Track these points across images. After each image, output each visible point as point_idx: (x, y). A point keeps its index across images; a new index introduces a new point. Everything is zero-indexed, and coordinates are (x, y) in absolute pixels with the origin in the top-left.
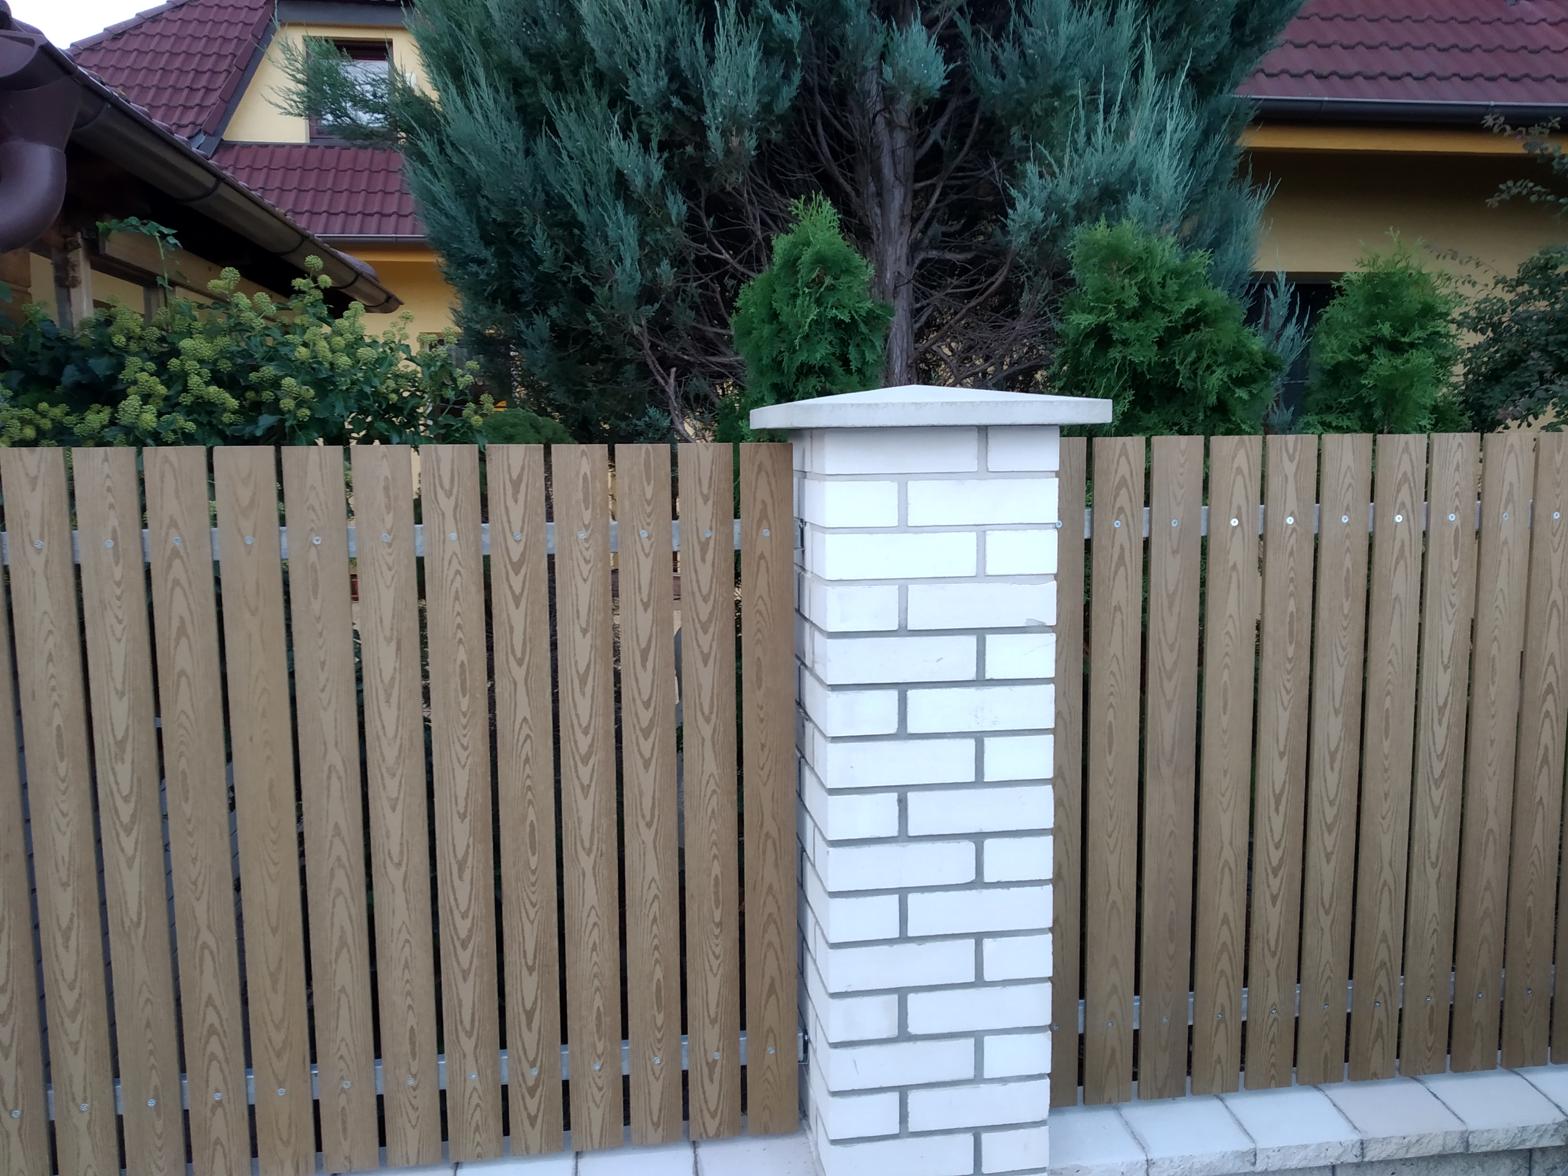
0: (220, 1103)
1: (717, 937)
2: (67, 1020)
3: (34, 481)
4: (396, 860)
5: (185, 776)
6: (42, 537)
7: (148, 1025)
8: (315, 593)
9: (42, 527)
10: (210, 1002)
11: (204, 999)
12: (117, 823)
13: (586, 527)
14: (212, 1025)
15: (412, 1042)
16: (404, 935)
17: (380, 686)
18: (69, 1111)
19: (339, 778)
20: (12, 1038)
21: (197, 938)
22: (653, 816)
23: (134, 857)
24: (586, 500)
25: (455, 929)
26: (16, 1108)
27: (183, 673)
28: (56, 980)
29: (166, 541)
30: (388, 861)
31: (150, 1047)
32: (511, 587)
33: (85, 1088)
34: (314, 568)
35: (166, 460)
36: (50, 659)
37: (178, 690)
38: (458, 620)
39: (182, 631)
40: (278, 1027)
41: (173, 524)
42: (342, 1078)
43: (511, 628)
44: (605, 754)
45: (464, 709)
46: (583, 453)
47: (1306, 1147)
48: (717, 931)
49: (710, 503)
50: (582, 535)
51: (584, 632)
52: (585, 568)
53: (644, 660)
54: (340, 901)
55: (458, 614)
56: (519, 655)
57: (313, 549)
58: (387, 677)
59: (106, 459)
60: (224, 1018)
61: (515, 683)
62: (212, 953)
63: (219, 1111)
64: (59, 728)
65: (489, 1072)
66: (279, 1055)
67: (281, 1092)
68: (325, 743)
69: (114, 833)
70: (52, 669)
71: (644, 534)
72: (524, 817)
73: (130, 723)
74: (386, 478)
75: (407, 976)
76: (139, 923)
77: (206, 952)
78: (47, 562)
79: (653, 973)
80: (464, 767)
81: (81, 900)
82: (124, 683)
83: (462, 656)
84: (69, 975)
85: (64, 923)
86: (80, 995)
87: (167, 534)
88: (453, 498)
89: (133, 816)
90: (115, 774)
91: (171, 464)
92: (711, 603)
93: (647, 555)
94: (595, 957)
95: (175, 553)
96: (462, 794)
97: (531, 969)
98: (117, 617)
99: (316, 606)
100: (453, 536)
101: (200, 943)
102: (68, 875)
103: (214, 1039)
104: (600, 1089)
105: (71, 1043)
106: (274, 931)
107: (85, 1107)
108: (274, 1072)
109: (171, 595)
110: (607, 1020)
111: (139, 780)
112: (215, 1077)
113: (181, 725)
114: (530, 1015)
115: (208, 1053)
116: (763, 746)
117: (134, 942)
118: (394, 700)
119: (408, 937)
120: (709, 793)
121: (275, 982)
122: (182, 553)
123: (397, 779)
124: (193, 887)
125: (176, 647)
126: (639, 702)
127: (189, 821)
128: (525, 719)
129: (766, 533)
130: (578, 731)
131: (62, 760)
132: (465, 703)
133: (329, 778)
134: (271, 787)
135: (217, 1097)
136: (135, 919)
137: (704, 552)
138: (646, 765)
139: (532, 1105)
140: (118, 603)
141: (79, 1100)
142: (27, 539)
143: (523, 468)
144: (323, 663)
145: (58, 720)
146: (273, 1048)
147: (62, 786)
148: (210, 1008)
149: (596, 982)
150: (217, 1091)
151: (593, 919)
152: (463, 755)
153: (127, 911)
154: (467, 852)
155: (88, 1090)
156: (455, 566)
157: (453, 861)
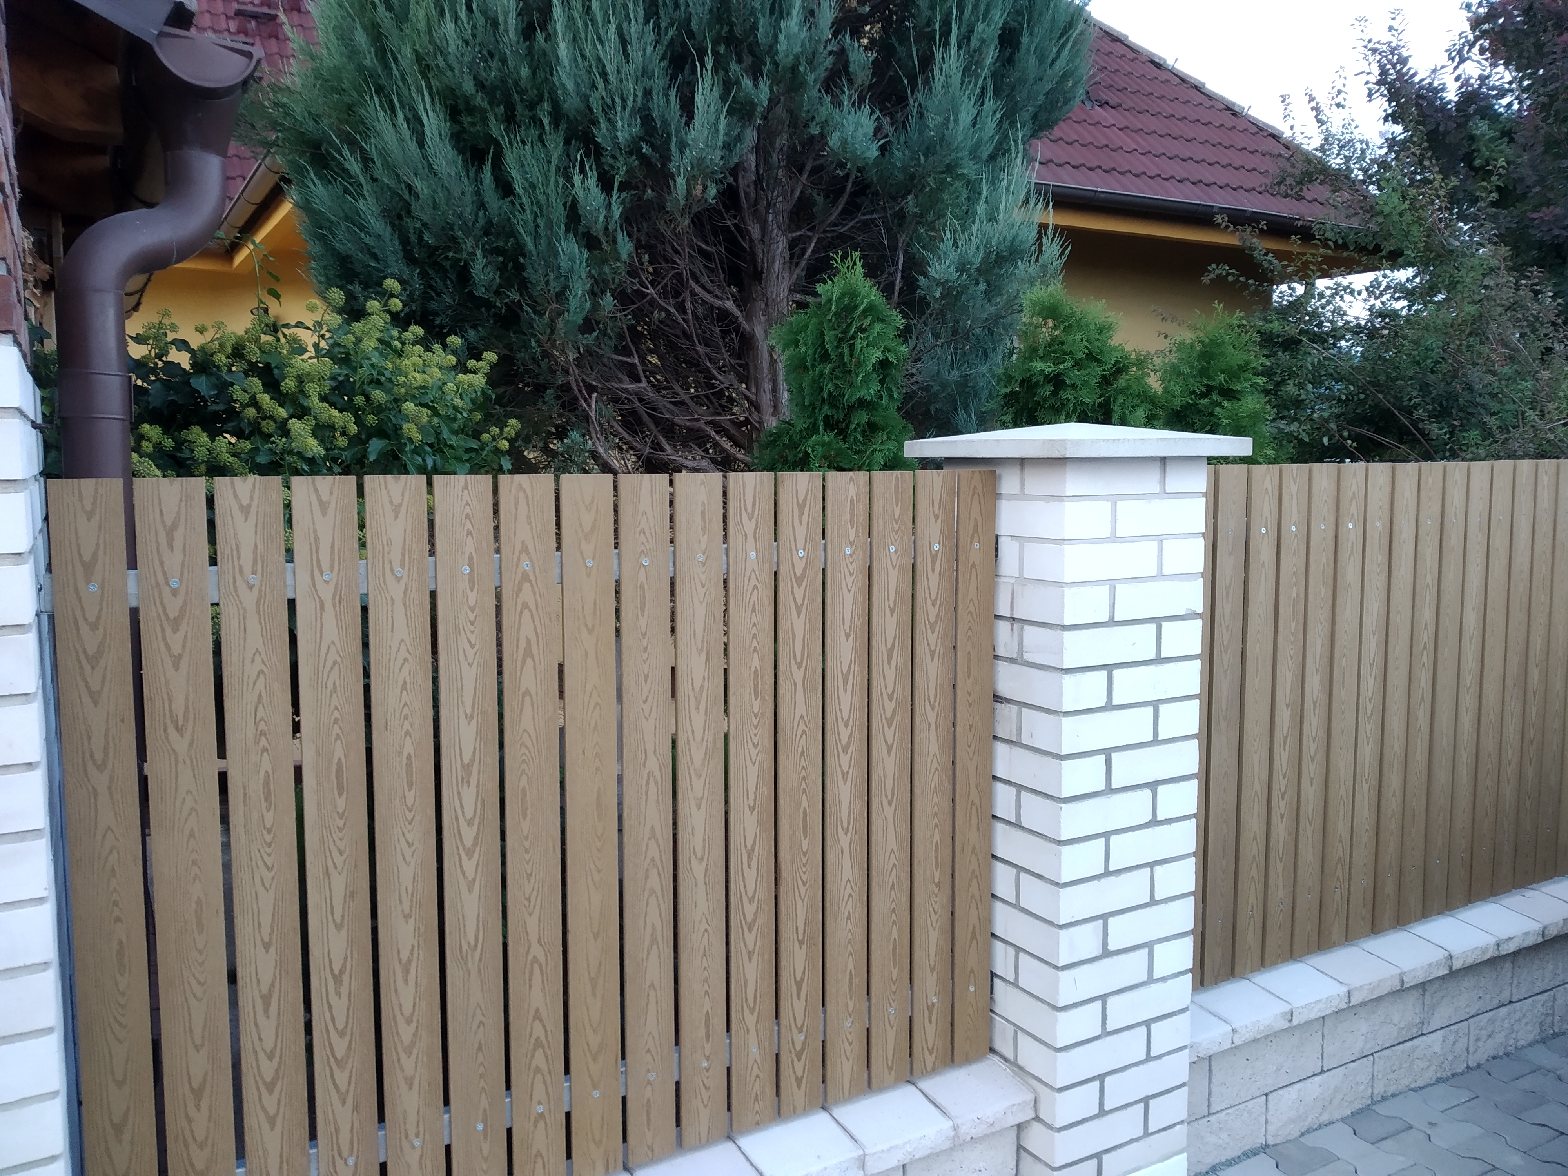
0: (541, 1115)
1: (936, 896)
2: (403, 1056)
3: (397, 510)
4: (699, 855)
5: (524, 794)
6: (402, 566)
7: (480, 1048)
8: (643, 611)
9: (403, 555)
10: (537, 1016)
11: (532, 1012)
12: (461, 847)
13: (852, 544)
14: (537, 1039)
15: (707, 1026)
16: (704, 926)
17: (692, 694)
18: (401, 1149)
19: (656, 783)
20: (350, 1083)
21: (528, 953)
22: (893, 794)
23: (474, 880)
24: (852, 520)
25: (744, 914)
26: (351, 1155)
27: (527, 692)
28: (394, 1016)
29: (517, 566)
30: (693, 857)
31: (482, 1069)
32: (794, 599)
33: (418, 1122)
34: (642, 588)
35: (520, 487)
36: (404, 687)
37: (522, 709)
38: (754, 630)
39: (528, 652)
40: (595, 1031)
41: (525, 549)
42: (648, 1071)
43: (794, 635)
44: (859, 744)
45: (756, 711)
46: (851, 479)
47: (1319, 1001)
48: (936, 890)
49: (939, 521)
50: (848, 551)
51: (847, 636)
52: (850, 580)
53: (890, 658)
54: (653, 899)
55: (754, 625)
56: (799, 660)
57: (642, 569)
58: (697, 686)
59: (466, 487)
60: (548, 1029)
61: (795, 685)
62: (540, 966)
63: (541, 1124)
64: (409, 757)
65: (767, 1043)
66: (595, 1059)
67: (596, 1094)
68: (646, 751)
69: (457, 857)
70: (405, 698)
71: (892, 549)
72: (799, 805)
73: (478, 746)
74: (703, 503)
75: (705, 964)
76: (476, 946)
77: (536, 966)
78: (406, 589)
79: (890, 933)
80: (754, 764)
81: (422, 929)
82: (473, 708)
83: (756, 663)
84: (407, 1009)
85: (404, 956)
86: (417, 1028)
87: (519, 559)
88: (754, 520)
89: (476, 838)
90: (460, 799)
91: (525, 492)
92: (937, 607)
93: (894, 567)
94: (849, 926)
95: (525, 577)
96: (752, 789)
97: (801, 943)
98: (469, 642)
99: (643, 622)
100: (753, 554)
101: (530, 957)
102: (411, 907)
103: (539, 1052)
104: (850, 1044)
105: (406, 1079)
106: (596, 936)
107: (417, 1143)
108: (590, 1076)
109: (520, 618)
110: (856, 980)
111: (483, 801)
112: (539, 1091)
113: (523, 744)
114: (799, 984)
115: (533, 1066)
116: (971, 726)
117: (470, 966)
118: (702, 707)
119: (707, 927)
120: (933, 771)
121: (594, 987)
122: (532, 578)
123: (703, 779)
124: (527, 903)
125: (522, 668)
126: (885, 695)
127: (526, 838)
128: (802, 717)
129: (976, 545)
130: (841, 724)
131: (410, 788)
132: (756, 704)
133: (648, 783)
134: (598, 798)
135: (540, 1109)
136: (473, 943)
137: (934, 563)
138: (889, 751)
139: (799, 1066)
140: (472, 628)
141: (412, 1135)
142: (387, 567)
143: (807, 493)
144: (646, 677)
145: (408, 748)
146: (590, 1052)
147: (409, 816)
148: (537, 1022)
149: (850, 948)
150: (540, 1103)
151: (849, 891)
152: (754, 752)
153: (465, 936)
154: (754, 842)
155: (421, 1124)
156: (753, 581)
157: (744, 851)
